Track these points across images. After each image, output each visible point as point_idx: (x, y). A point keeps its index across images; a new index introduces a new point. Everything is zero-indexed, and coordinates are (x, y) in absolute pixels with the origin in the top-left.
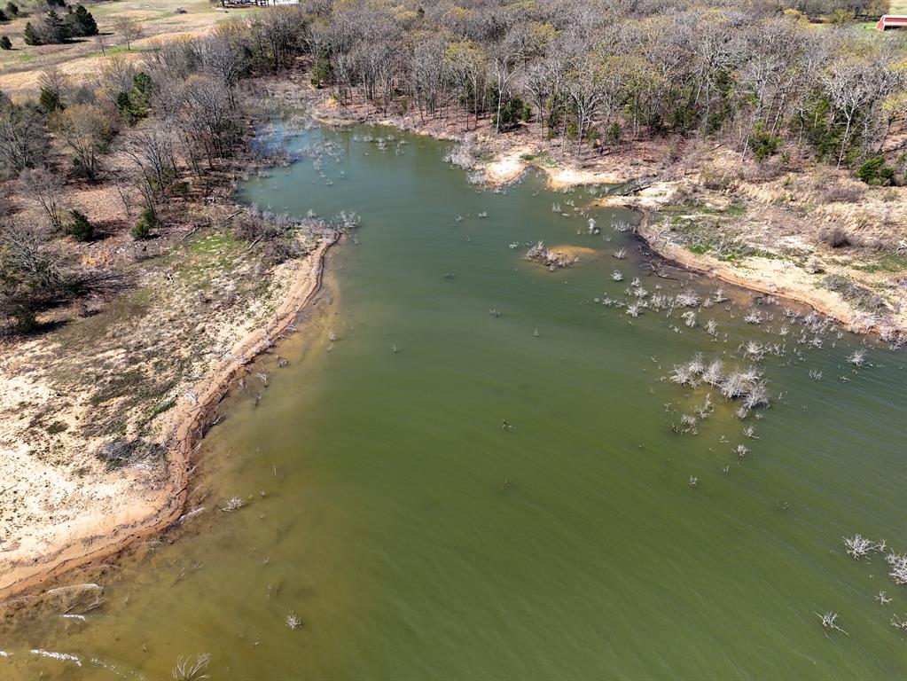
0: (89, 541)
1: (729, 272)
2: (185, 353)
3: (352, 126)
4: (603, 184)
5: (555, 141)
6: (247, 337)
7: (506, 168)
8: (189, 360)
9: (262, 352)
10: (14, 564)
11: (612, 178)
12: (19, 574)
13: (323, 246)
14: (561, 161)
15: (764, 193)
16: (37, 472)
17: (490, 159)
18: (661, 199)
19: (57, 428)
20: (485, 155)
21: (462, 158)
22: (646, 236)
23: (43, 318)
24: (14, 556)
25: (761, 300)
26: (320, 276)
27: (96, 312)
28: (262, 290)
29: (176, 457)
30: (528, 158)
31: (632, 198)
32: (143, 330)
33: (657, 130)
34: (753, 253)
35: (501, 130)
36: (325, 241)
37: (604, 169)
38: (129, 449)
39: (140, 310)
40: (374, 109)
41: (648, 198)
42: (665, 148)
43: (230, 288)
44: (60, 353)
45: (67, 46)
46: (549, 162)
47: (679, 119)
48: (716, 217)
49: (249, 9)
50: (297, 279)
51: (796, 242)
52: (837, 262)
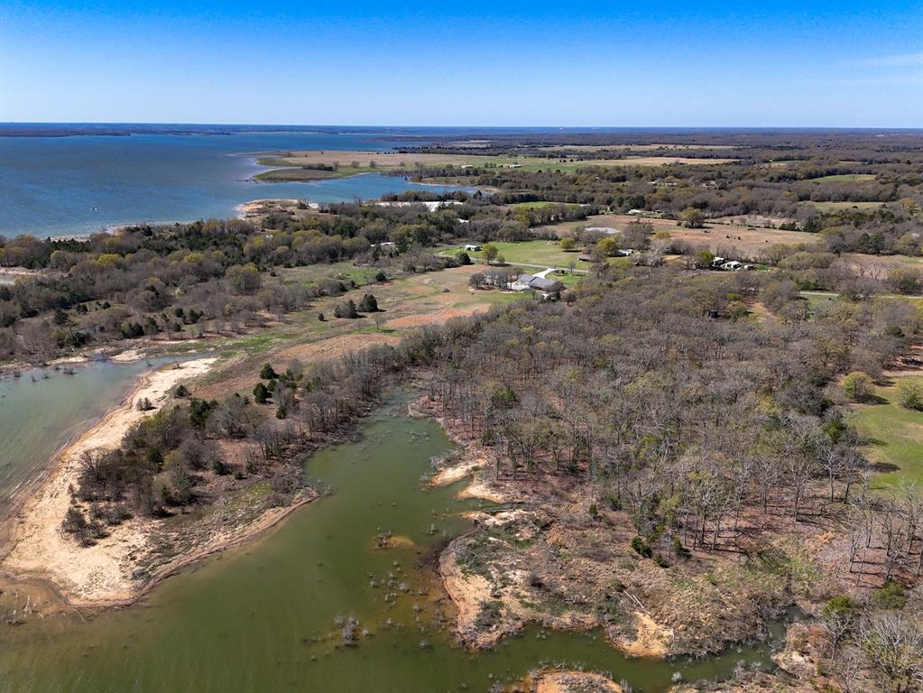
0: (107, 600)
1: (454, 580)
2: (195, 542)
4: (486, 501)
6: (221, 542)
7: (453, 473)
8: (193, 545)
9: (219, 550)
10: (87, 599)
11: (498, 497)
12: (86, 602)
13: (302, 503)
14: (489, 478)
16: (116, 572)
17: (453, 465)
18: (498, 522)
19: (133, 559)
21: (440, 461)
22: (452, 544)
24: (88, 596)
27: (187, 513)
28: (249, 521)
29: (151, 582)
30: (475, 469)
31: (486, 516)
34: (484, 573)
36: (306, 500)
37: (503, 491)
38: (144, 574)
39: (200, 517)
41: (491, 521)
42: (559, 484)
43: (241, 515)
44: (160, 529)
45: (351, 320)
46: (481, 476)
48: (506, 543)
49: (493, 291)
50: (271, 516)
51: (518, 575)
52: (517, 594)
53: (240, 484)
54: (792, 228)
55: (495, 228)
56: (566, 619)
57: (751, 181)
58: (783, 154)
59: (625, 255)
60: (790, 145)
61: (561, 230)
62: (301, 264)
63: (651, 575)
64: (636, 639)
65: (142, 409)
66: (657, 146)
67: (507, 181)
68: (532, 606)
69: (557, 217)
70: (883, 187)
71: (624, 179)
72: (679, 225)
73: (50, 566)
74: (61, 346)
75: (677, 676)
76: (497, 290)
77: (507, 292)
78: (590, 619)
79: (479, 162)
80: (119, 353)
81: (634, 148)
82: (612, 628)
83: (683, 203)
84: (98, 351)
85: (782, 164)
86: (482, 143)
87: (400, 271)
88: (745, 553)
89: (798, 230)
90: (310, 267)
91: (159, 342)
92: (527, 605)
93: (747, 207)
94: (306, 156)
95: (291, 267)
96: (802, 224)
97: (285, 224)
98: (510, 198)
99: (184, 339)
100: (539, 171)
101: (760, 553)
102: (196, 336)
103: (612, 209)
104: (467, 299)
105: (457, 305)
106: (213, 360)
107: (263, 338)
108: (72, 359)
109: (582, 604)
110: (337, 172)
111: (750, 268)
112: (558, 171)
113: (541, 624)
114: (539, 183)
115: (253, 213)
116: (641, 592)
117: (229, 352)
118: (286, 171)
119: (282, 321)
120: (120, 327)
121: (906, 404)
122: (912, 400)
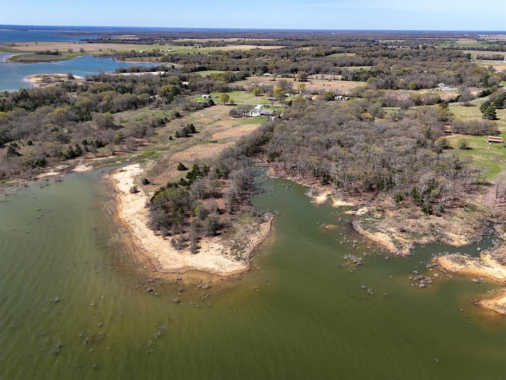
0: (237, 271)
1: (371, 236)
2: (245, 242)
3: (279, 179)
4: (348, 206)
5: (338, 190)
6: (257, 240)
7: (321, 198)
9: (260, 243)
11: (351, 204)
12: (228, 274)
13: (271, 219)
14: (339, 197)
15: (391, 214)
16: (226, 260)
17: (317, 195)
18: (362, 213)
19: (226, 253)
20: (316, 194)
21: (310, 194)
22: (353, 224)
23: (218, 232)
24: (226, 271)
25: (374, 243)
26: (271, 227)
27: (226, 232)
28: (258, 230)
29: (247, 260)
30: (329, 195)
31: (354, 212)
32: (236, 236)
33: (371, 189)
34: (379, 231)
35: (323, 185)
36: (272, 218)
37: (350, 201)
38: (240, 258)
39: (235, 232)
40: (286, 173)
41: (358, 213)
42: (371, 195)
43: (252, 229)
44: (222, 240)
46: (335, 197)
47: (378, 187)
48: (375, 220)
49: (242, 118)
50: (265, 228)
51: (392, 229)
52: (399, 236)
53: (234, 217)
54: (346, 79)
55: (212, 85)
56: (425, 240)
57: (305, 57)
58: (304, 43)
59: (287, 96)
60: (300, 38)
61: (240, 84)
62: (119, 111)
63: (441, 221)
64: (454, 241)
65: (133, 193)
66: (236, 39)
67: (180, 59)
68: (408, 238)
69: (232, 78)
70: (365, 58)
71: (241, 57)
72: (295, 80)
73: (190, 265)
74: (33, 167)
75: (479, 249)
76: (244, 117)
77: (250, 118)
78: (432, 238)
79: (149, 49)
80: (74, 167)
81: (225, 40)
82: (443, 240)
83: (286, 69)
84: (60, 167)
85: (308, 49)
87: (182, 111)
88: (461, 207)
89: (350, 80)
90: (125, 112)
91: (92, 159)
92: (407, 239)
93: (316, 70)
94: (27, 46)
95: (114, 113)
96: (350, 77)
97: (82, 88)
98: (193, 69)
99: (105, 156)
100: (189, 54)
101: (466, 206)
102: (111, 154)
103: (253, 73)
104: (235, 123)
105: (233, 126)
106: (137, 165)
107: (150, 151)
108: (49, 174)
109: (425, 234)
110: (63, 56)
111: (348, 99)
112: (199, 53)
113: (418, 243)
114: (199, 60)
115: (41, 83)
116: (441, 226)
117: (140, 160)
118: (26, 56)
119: (150, 142)
120: (61, 153)
121: (462, 148)
122: (465, 146)
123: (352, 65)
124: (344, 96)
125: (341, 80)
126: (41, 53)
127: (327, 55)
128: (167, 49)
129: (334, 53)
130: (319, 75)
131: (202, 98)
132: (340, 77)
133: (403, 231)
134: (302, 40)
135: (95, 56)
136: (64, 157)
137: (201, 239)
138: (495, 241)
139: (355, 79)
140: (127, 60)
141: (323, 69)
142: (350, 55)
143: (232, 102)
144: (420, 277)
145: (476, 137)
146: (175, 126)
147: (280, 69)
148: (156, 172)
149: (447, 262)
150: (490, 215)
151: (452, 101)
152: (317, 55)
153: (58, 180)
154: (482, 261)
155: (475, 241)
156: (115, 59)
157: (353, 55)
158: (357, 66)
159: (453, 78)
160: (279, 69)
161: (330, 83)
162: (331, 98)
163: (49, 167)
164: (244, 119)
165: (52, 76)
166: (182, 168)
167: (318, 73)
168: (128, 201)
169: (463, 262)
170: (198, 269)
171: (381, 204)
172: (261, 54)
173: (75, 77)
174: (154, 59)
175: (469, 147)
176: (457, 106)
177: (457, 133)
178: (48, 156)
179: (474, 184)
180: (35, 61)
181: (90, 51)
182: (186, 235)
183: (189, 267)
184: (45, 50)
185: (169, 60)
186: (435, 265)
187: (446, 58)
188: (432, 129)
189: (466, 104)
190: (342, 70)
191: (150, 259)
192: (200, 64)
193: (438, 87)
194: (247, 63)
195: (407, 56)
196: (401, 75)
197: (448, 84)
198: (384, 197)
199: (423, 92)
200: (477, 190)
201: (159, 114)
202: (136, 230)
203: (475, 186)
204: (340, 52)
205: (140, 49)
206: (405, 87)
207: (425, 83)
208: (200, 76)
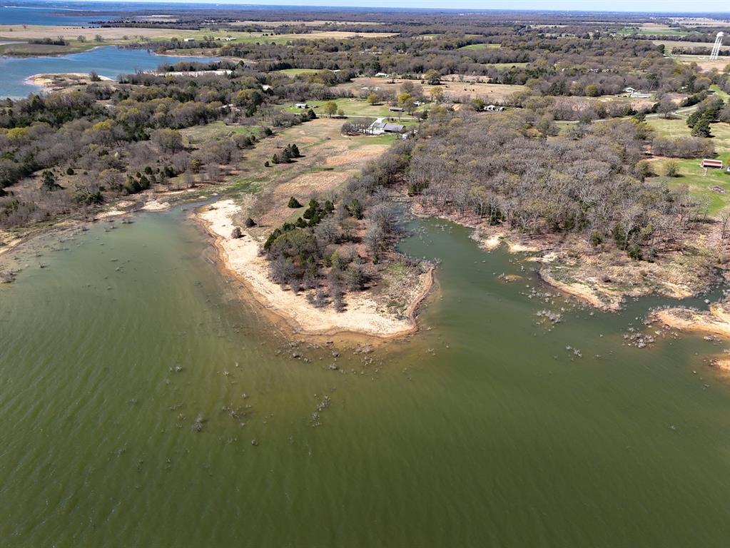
0: (401, 332)
1: (566, 288)
2: (404, 298)
3: (429, 218)
4: (530, 252)
5: (514, 231)
6: (418, 295)
7: (492, 242)
8: (406, 299)
9: (424, 299)
11: (534, 249)
12: (391, 335)
13: (431, 269)
14: (515, 241)
15: (589, 260)
16: (383, 319)
17: (486, 238)
18: (550, 260)
19: (382, 312)
20: (484, 236)
21: (475, 237)
22: (541, 273)
23: (366, 285)
24: (388, 332)
25: (572, 297)
26: (433, 279)
27: (376, 286)
28: (417, 282)
29: (412, 320)
30: (502, 238)
31: (539, 258)
32: (391, 290)
33: (557, 229)
34: (576, 282)
35: (491, 224)
37: (531, 245)
38: (401, 317)
39: (387, 286)
40: (437, 210)
41: (545, 259)
42: (558, 237)
43: (409, 281)
44: (373, 295)
45: (291, 165)
46: (510, 240)
47: (566, 225)
48: (568, 268)
49: (360, 136)
50: (426, 280)
51: (593, 279)
52: (603, 287)
53: (381, 267)
54: (495, 82)
56: (636, 292)
57: (429, 50)
61: (346, 87)
62: (182, 127)
63: (655, 267)
64: (674, 292)
65: (237, 238)
66: (323, 23)
67: (248, 52)
69: (332, 80)
70: (516, 52)
71: (336, 50)
72: (423, 83)
73: (339, 325)
75: (707, 301)
76: (362, 136)
77: (372, 136)
78: (646, 290)
79: (198, 36)
80: (143, 204)
81: (307, 24)
82: (659, 291)
83: (407, 67)
84: (123, 204)
85: (431, 37)
86: (164, 18)
87: (273, 127)
88: (678, 250)
89: (500, 83)
90: (191, 128)
92: (613, 290)
93: (450, 69)
94: (11, 30)
95: (177, 130)
96: (501, 78)
97: (121, 94)
98: (273, 66)
99: (182, 190)
100: (258, 44)
101: (684, 249)
102: (189, 186)
103: (361, 73)
104: (351, 143)
105: (350, 148)
106: (231, 201)
107: (243, 183)
108: (111, 213)
109: (636, 284)
110: (72, 47)
111: (503, 109)
112: (274, 43)
113: (629, 296)
114: (277, 54)
115: (53, 86)
116: (655, 274)
117: (232, 194)
118: (16, 46)
119: (239, 170)
120: (121, 186)
121: (669, 175)
122: (674, 172)
123: (498, 61)
124: (497, 105)
125: (488, 83)
126: (38, 42)
127: (460, 46)
128: (224, 37)
129: (469, 43)
130: (456, 76)
131: (296, 109)
132: (486, 78)
133: (607, 281)
134: (419, 24)
135: (120, 47)
136: (125, 190)
137: (345, 294)
138: (726, 292)
139: (508, 81)
140: (169, 54)
141: (460, 66)
142: (493, 46)
143: (342, 113)
144: (638, 335)
145: (686, 160)
146: (266, 148)
147: (398, 66)
148: (259, 210)
149: (668, 317)
150: (717, 260)
151: (648, 112)
152: (448, 47)
153: (127, 221)
154: (713, 315)
155: (702, 291)
156: (151, 50)
157: (498, 46)
158: (505, 63)
159: (645, 80)
160: (396, 66)
161: (473, 87)
162: (480, 108)
163: (108, 205)
164: (363, 137)
165: (68, 75)
166: (295, 204)
167: (452, 73)
168: (233, 247)
169: (689, 317)
170: (351, 330)
171: (574, 247)
172: (367, 45)
173: (102, 78)
174: (210, 51)
175: (679, 173)
176: (654, 118)
177: (661, 155)
178: (102, 189)
179: (692, 221)
180: (33, 54)
181: (110, 39)
182: (325, 290)
183: (339, 328)
184: (42, 38)
185: (233, 53)
186: (654, 322)
187: (631, 51)
188: (628, 150)
189: (667, 116)
190: (487, 68)
191: (284, 319)
192: (280, 59)
193: (625, 92)
194: (348, 58)
195: (575, 48)
196: (572, 75)
197: (638, 88)
198: (575, 239)
199: (606, 99)
200: (697, 228)
201: (240, 131)
202: (255, 284)
203: (693, 224)
204: (479, 43)
205: (186, 36)
206: (580, 92)
207: (607, 88)
208: (286, 77)
